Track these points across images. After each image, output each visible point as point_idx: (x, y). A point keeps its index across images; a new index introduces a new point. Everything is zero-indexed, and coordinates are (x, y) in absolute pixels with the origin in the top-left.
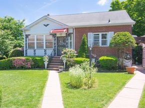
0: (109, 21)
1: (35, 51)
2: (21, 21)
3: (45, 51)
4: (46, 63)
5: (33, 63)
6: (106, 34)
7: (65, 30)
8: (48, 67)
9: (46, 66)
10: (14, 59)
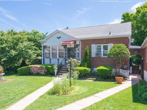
0: (110, 34)
1: (50, 60)
2: (45, 34)
3: (58, 60)
4: (56, 71)
5: (46, 71)
6: (107, 46)
7: (72, 42)
8: (57, 74)
9: (56, 73)
10: (32, 67)
